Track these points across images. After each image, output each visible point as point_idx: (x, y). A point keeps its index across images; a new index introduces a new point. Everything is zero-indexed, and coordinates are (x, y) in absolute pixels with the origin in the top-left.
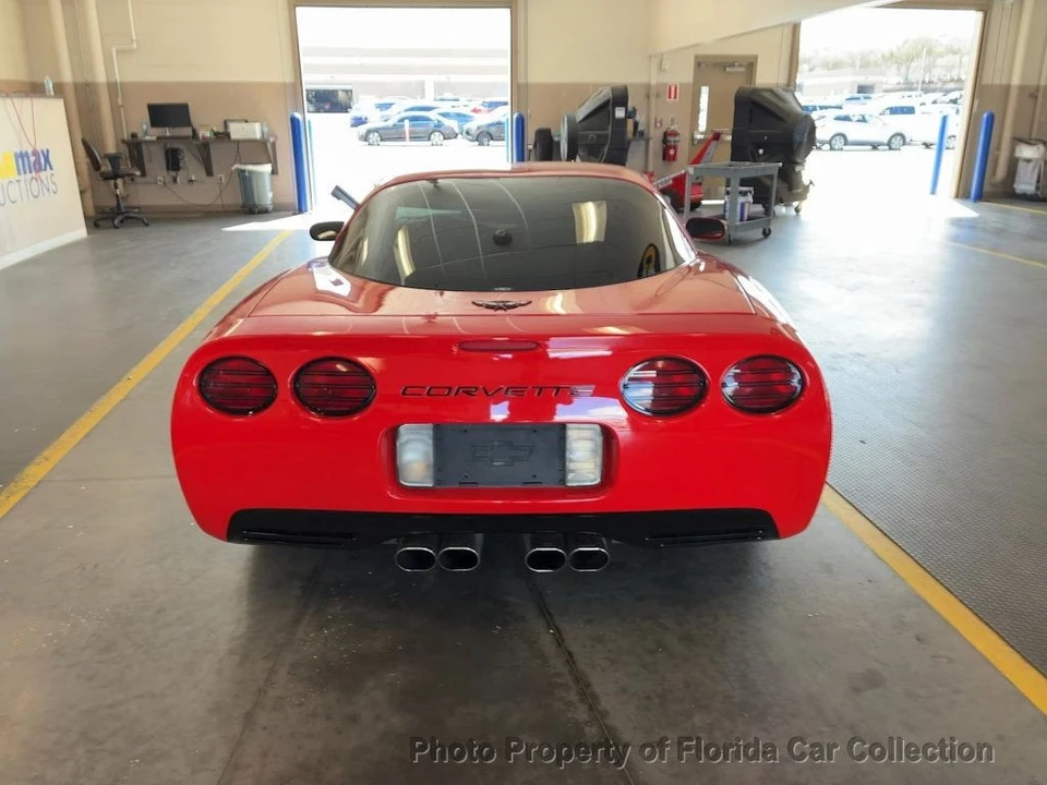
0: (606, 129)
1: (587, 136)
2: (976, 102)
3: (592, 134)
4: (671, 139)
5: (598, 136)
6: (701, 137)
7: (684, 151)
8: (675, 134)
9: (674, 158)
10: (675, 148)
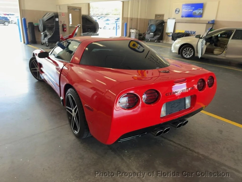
0: (54, 23)
1: (48, 25)
2: (123, 20)
3: (50, 25)
4: (65, 26)
5: (52, 25)
6: (70, 26)
7: (67, 29)
8: (65, 25)
9: (66, 31)
10: (66, 28)
